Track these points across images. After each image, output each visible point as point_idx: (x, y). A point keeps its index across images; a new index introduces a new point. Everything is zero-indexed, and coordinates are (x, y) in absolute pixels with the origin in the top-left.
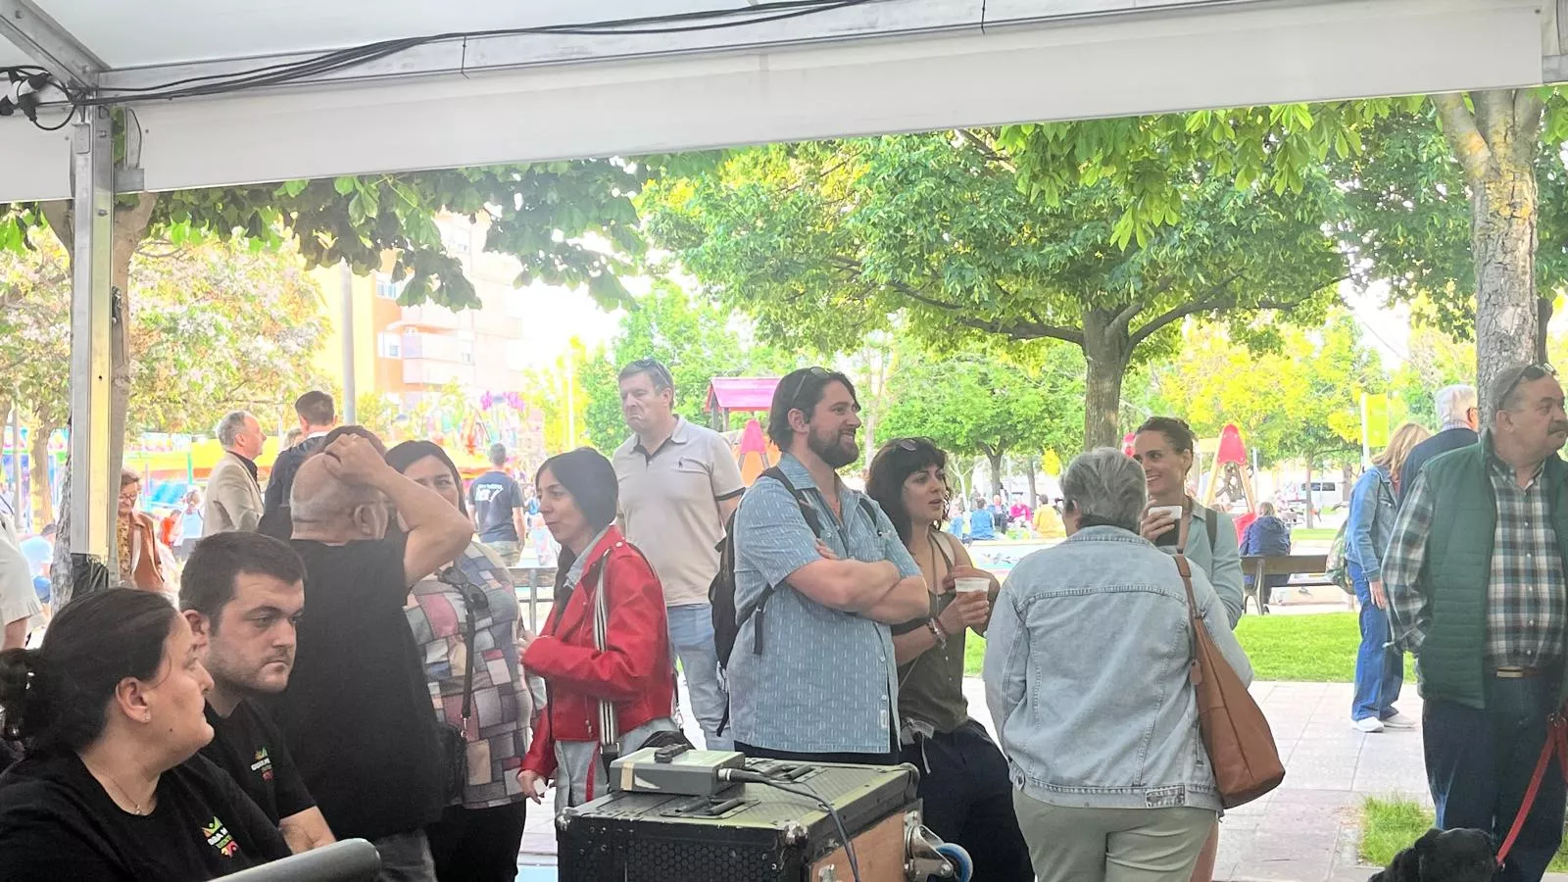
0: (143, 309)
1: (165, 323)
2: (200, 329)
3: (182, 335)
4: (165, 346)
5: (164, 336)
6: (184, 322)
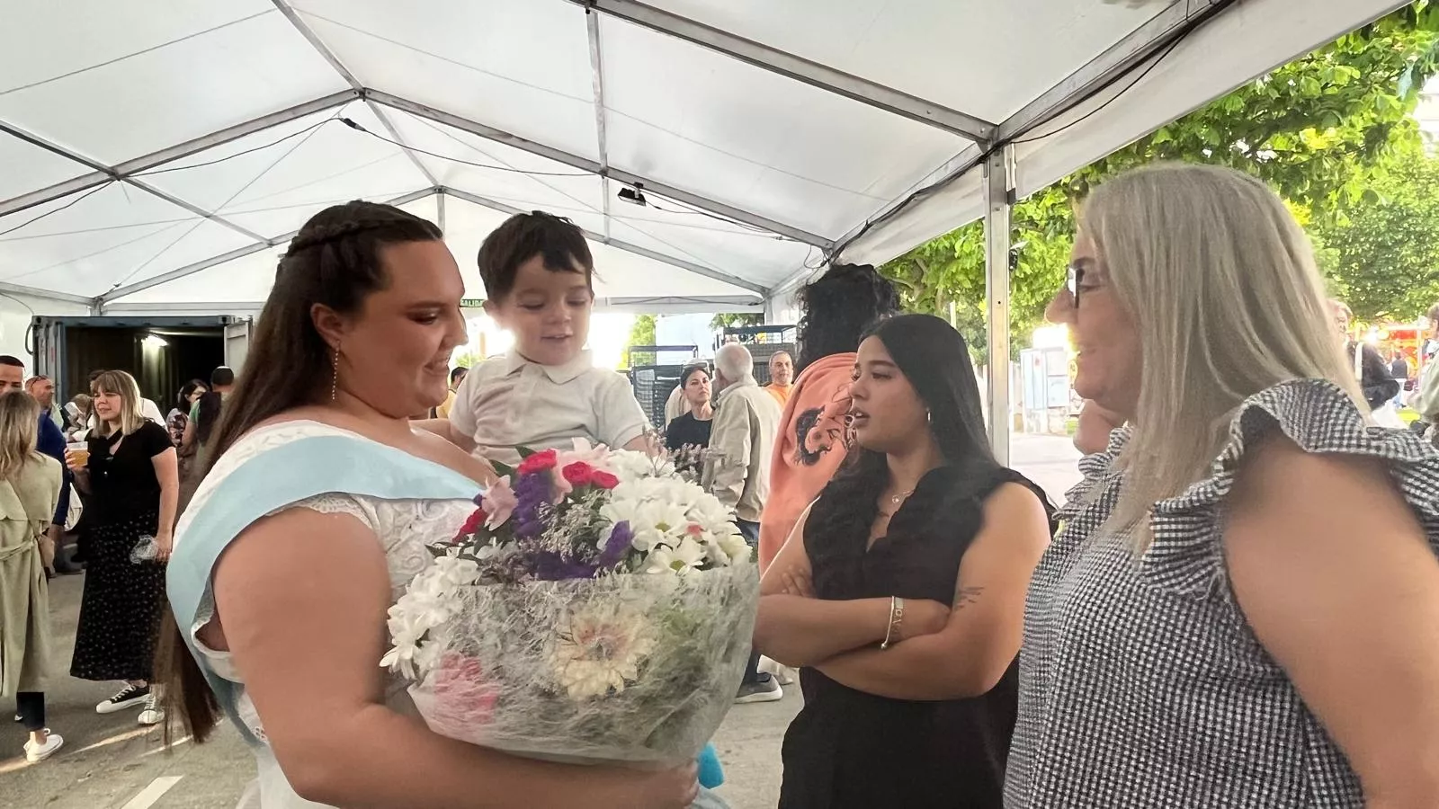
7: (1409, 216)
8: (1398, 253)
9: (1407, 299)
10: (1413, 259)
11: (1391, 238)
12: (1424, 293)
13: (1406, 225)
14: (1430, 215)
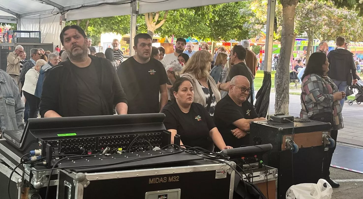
0: (338, 13)
1: (344, 17)
2: (353, 18)
3: (348, 19)
4: (344, 22)
5: (343, 20)
6: (348, 16)
7: (229, 6)
8: (225, 18)
9: (227, 34)
10: (229, 21)
11: (224, 13)
12: (232, 32)
13: (228, 9)
14: (235, 6)
